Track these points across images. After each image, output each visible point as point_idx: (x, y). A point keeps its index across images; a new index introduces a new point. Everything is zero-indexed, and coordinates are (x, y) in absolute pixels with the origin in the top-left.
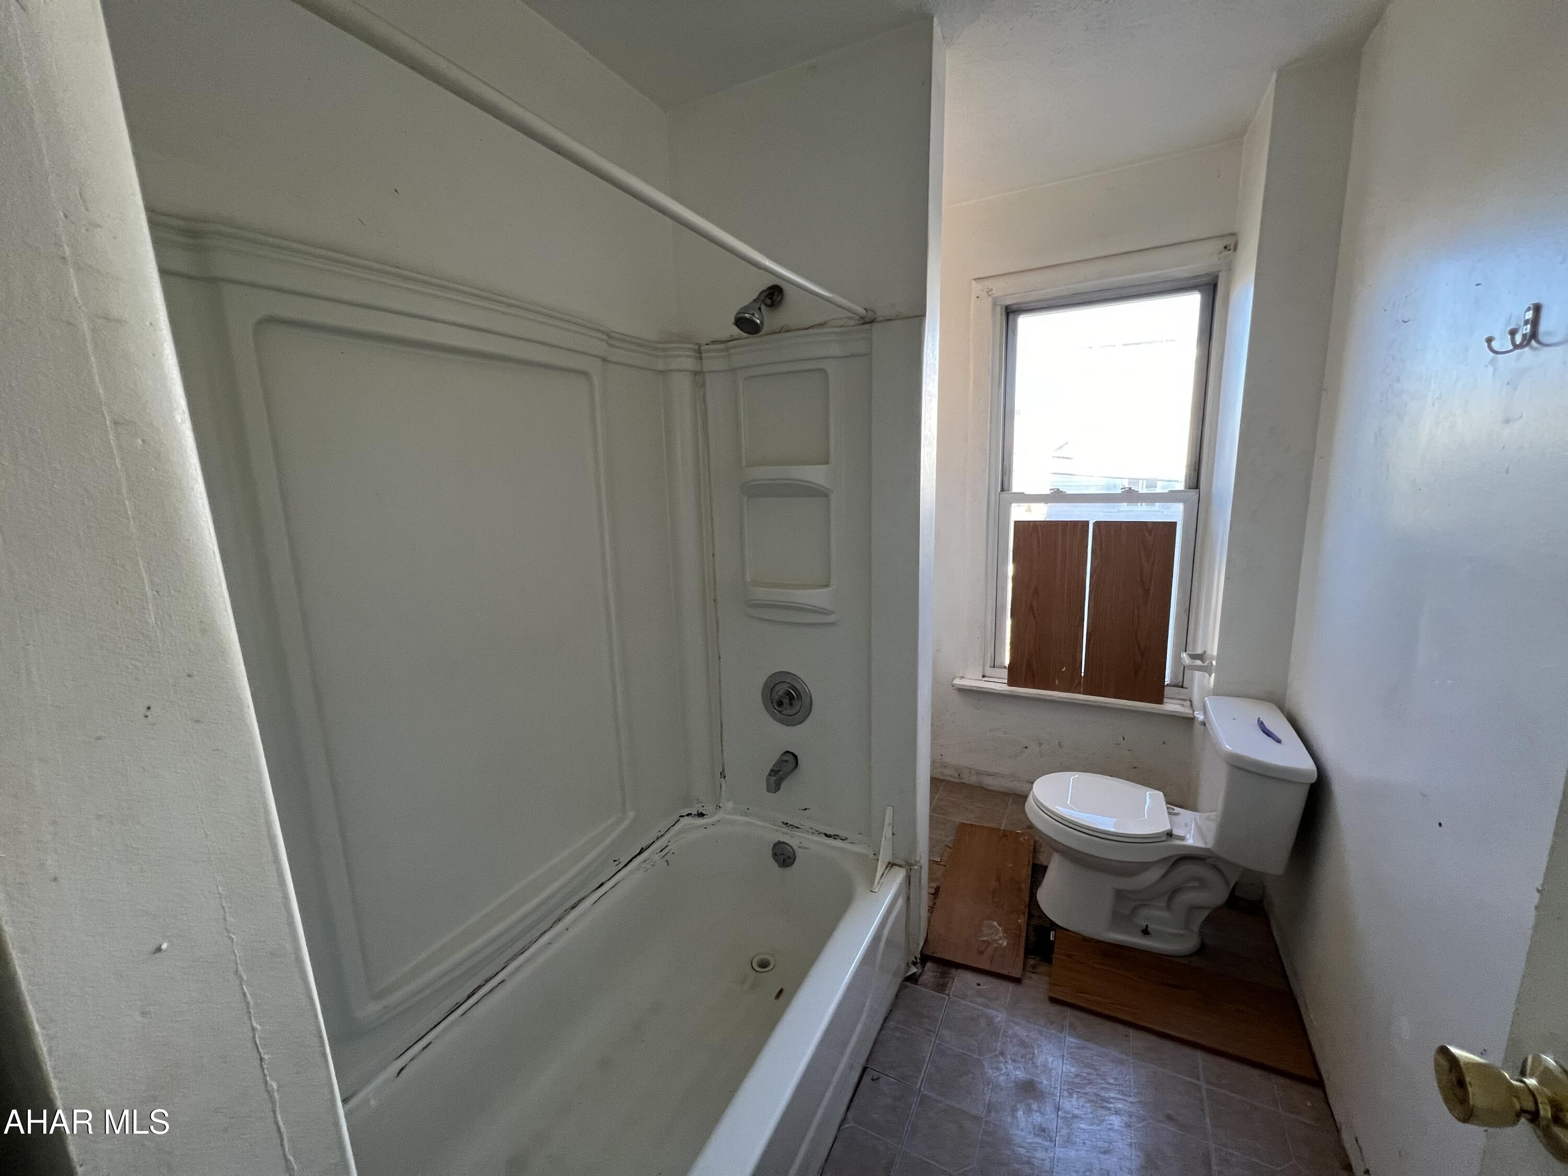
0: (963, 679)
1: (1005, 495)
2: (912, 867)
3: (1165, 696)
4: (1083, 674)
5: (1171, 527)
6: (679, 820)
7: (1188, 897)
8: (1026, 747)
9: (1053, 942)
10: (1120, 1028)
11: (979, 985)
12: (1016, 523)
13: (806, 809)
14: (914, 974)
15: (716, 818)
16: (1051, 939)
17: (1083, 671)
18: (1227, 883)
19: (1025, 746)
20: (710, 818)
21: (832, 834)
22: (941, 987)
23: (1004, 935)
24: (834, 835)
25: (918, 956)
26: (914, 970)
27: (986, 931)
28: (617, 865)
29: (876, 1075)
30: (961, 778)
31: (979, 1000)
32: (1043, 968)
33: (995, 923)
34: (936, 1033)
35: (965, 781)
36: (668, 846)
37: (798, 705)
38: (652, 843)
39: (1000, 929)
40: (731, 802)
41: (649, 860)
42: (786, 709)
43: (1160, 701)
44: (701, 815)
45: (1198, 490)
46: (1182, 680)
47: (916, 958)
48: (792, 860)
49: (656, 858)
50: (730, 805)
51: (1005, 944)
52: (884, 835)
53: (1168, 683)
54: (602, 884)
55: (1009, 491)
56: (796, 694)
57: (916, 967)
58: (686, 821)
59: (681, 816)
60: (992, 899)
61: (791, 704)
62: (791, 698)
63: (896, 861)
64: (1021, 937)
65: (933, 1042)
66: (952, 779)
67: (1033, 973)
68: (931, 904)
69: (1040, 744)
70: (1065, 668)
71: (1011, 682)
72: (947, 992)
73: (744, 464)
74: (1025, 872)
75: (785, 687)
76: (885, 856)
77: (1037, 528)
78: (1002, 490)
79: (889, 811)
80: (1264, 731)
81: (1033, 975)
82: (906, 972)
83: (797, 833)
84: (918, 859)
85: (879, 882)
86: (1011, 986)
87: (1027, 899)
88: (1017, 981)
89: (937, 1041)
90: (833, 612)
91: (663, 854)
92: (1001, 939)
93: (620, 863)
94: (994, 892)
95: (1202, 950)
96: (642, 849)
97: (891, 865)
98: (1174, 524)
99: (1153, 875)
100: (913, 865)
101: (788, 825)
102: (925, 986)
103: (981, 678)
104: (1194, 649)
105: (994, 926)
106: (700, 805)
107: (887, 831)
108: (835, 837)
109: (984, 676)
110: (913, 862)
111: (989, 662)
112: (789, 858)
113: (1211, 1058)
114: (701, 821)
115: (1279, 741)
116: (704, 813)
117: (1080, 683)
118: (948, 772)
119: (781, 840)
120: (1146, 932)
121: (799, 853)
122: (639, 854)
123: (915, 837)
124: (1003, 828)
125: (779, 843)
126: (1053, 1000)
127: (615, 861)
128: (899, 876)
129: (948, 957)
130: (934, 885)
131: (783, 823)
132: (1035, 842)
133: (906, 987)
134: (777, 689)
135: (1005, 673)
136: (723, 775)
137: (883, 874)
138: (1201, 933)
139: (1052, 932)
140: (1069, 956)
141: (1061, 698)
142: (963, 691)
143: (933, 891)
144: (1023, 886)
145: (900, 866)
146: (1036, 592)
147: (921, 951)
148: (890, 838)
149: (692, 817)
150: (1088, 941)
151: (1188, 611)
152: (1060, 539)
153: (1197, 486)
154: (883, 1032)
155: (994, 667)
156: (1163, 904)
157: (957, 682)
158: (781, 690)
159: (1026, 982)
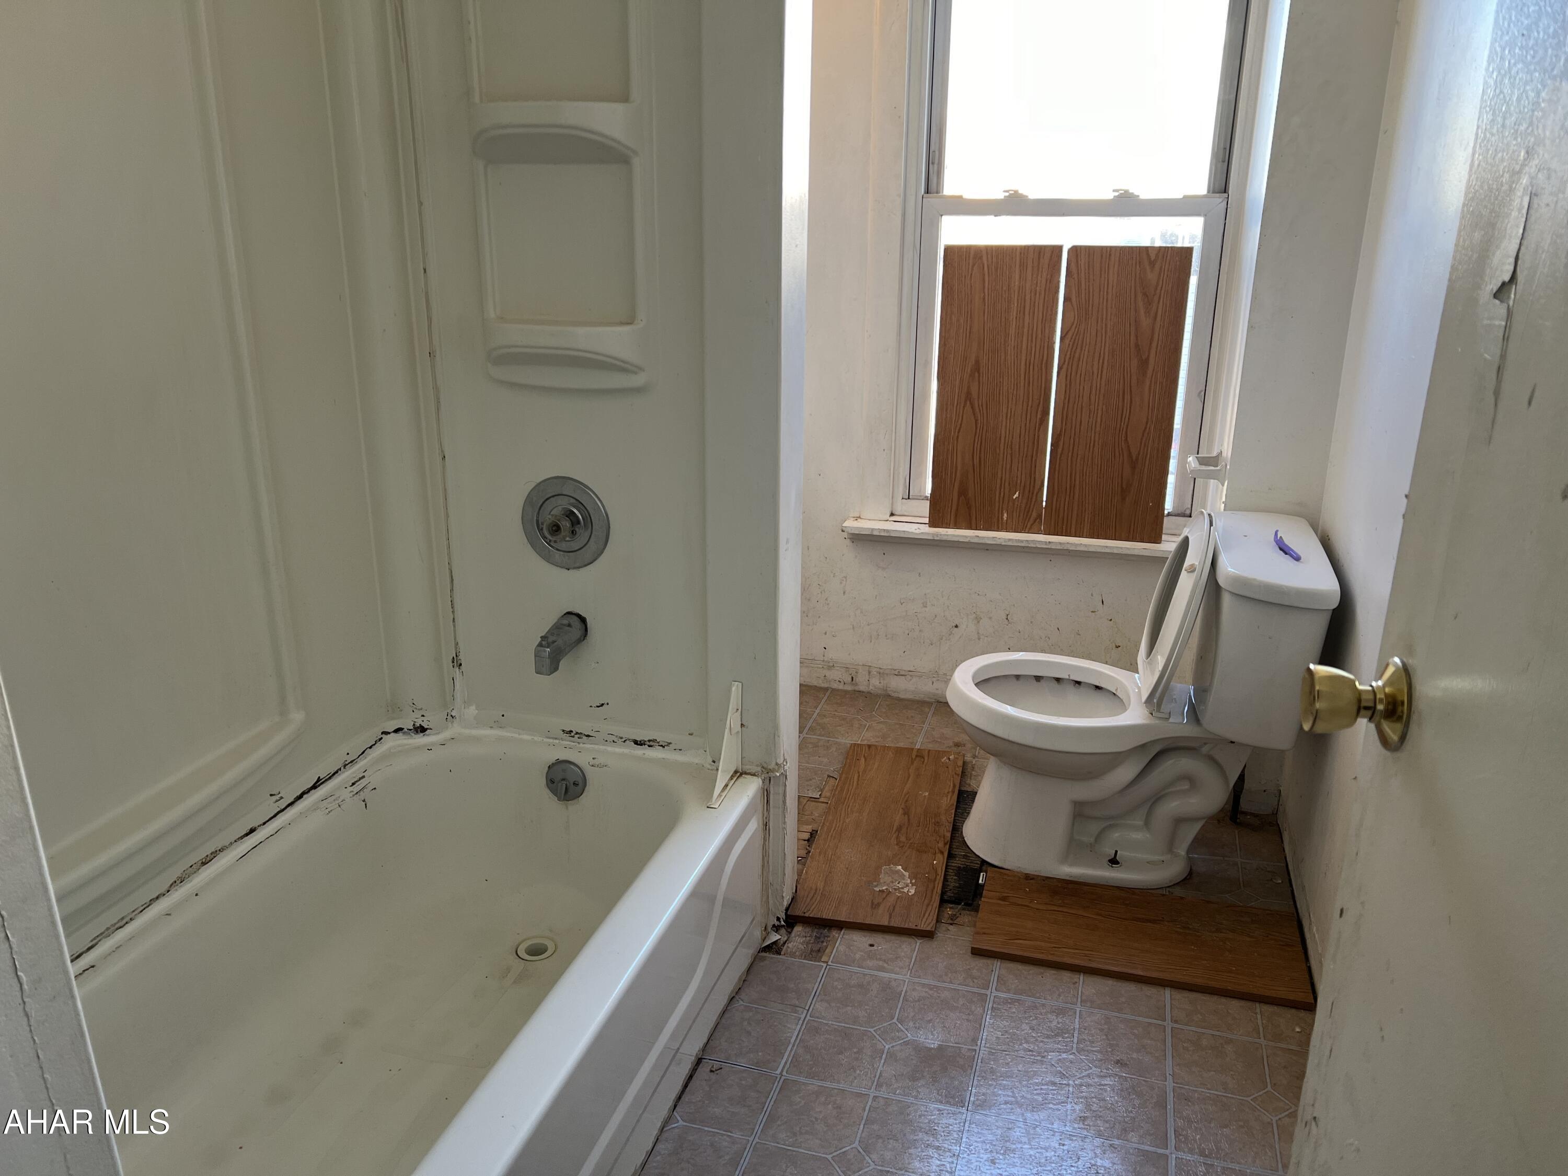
0: (859, 520)
1: (931, 200)
2: (771, 774)
3: (1164, 532)
4: (1044, 504)
5: (1186, 253)
6: (381, 738)
7: (1172, 807)
8: (956, 626)
9: (983, 886)
10: (1066, 975)
11: (872, 945)
12: (949, 250)
13: (602, 705)
14: (775, 943)
15: (446, 734)
16: (980, 882)
17: (1045, 499)
18: (1225, 778)
19: (954, 625)
20: (437, 734)
21: (646, 739)
22: (816, 953)
23: (911, 881)
24: (649, 741)
25: (782, 915)
26: (775, 937)
27: (884, 878)
28: (277, 801)
29: (716, 1065)
30: (856, 684)
31: (870, 963)
32: (966, 917)
33: (900, 867)
34: (807, 1008)
35: (862, 688)
36: (363, 777)
37: (583, 535)
38: (337, 772)
39: (907, 874)
40: (473, 707)
41: (333, 798)
42: (564, 539)
43: (1157, 539)
44: (421, 730)
45: (1226, 195)
46: (1190, 506)
47: (778, 919)
48: (581, 785)
49: (346, 794)
50: (472, 710)
51: (913, 891)
52: (728, 726)
53: (1170, 511)
54: (252, 831)
55: (937, 193)
56: (582, 515)
57: (778, 934)
58: (392, 741)
59: (384, 733)
60: (897, 838)
61: (573, 533)
62: (575, 522)
63: (747, 768)
64: (937, 882)
65: (802, 1019)
66: (841, 687)
67: (951, 924)
68: (803, 853)
69: (978, 619)
70: (1017, 493)
71: (935, 520)
72: (824, 958)
73: (477, 99)
74: (948, 801)
75: (563, 503)
76: (728, 762)
77: (981, 258)
78: (927, 191)
79: (736, 689)
80: (1281, 549)
81: (951, 927)
82: (764, 940)
83: (588, 746)
84: (780, 761)
85: (720, 795)
86: (918, 943)
87: (948, 835)
88: (928, 935)
89: (808, 1017)
90: (641, 369)
91: (356, 788)
92: (907, 886)
93: (282, 798)
94: (899, 829)
95: (1188, 879)
96: (319, 779)
97: (738, 774)
98: (1189, 251)
99: (1125, 773)
100: (772, 771)
101: (572, 734)
102: (793, 955)
103: (887, 517)
104: (1210, 449)
105: (898, 871)
106: (418, 714)
107: (733, 720)
108: (650, 743)
109: (892, 515)
110: (772, 766)
111: (901, 491)
112: (575, 784)
113: (1179, 995)
114: (420, 740)
115: (1297, 559)
116: (426, 727)
117: (1040, 516)
118: (835, 675)
119: (561, 759)
120: (1114, 861)
121: (590, 773)
122: (314, 787)
123: (776, 727)
124: (918, 746)
125: (559, 762)
126: (977, 952)
127: (271, 795)
128: (751, 788)
129: (827, 914)
130: (809, 828)
131: (563, 731)
132: (964, 763)
133: (763, 959)
134: (548, 506)
135: (924, 508)
136: (457, 662)
137: (726, 786)
138: (1190, 860)
139: (982, 874)
140: (1004, 899)
141: (1010, 540)
142: (861, 539)
143: (807, 836)
144: (943, 818)
145: (754, 775)
146: (977, 368)
147: (787, 909)
148: (738, 732)
149: (404, 733)
150: (1032, 879)
151: (1203, 393)
152: (1017, 277)
153: (1225, 191)
154: (726, 1015)
155: (909, 498)
156: (1141, 823)
157: (850, 524)
158: (555, 509)
159: (939, 935)
